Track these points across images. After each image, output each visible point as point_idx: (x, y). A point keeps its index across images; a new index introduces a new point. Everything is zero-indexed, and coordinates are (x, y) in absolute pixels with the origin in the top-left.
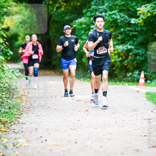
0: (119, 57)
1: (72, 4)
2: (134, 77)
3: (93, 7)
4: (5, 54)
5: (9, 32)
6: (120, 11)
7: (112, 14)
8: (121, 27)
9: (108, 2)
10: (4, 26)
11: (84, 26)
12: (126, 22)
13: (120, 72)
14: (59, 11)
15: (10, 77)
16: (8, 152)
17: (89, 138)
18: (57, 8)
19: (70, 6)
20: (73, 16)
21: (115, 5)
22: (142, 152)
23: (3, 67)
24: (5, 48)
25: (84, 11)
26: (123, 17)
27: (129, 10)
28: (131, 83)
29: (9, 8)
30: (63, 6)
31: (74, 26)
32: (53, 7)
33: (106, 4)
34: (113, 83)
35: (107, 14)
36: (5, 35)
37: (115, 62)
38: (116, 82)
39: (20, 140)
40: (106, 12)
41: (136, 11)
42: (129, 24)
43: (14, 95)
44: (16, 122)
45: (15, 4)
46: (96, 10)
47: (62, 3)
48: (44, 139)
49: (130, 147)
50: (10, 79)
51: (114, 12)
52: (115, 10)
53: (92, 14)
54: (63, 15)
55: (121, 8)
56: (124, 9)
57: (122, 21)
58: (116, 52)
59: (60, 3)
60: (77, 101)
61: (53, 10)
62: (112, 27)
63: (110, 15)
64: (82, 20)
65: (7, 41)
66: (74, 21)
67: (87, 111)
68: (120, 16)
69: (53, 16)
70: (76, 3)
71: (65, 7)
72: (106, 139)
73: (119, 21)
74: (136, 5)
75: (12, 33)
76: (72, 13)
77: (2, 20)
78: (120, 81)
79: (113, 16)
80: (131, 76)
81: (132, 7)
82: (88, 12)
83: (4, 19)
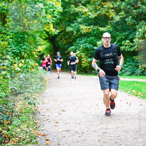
0: (89, 64)
1: (68, 41)
2: (96, 73)
3: (77, 42)
4: (39, 63)
5: (41, 53)
6: (89, 43)
7: (86, 45)
8: (90, 51)
9: (84, 39)
10: (38, 50)
11: (73, 50)
12: (92, 48)
13: (89, 70)
14: (63, 43)
15: (41, 72)
16: (40, 106)
17: (76, 100)
18: (62, 42)
19: (67, 41)
20: (69, 46)
21: (87, 41)
22: (99, 106)
23: (38, 68)
24: (39, 60)
25: (74, 44)
26: (91, 46)
27: (93, 43)
28: (94, 75)
29: (40, 42)
30: (64, 42)
31: (69, 50)
32: (60, 42)
33: (83, 41)
34: (86, 75)
35: (84, 45)
36: (39, 54)
37: (87, 66)
38: (87, 74)
39: (45, 101)
40: (83, 44)
41: (96, 44)
42: (93, 49)
43: (42, 80)
44: (44, 93)
45: (43, 40)
46: (79, 43)
47: (64, 40)
48: (56, 100)
49: (93, 104)
50: (41, 73)
51: (86, 44)
52: (87, 43)
53: (77, 45)
54: (64, 45)
55: (90, 42)
56: (91, 42)
57: (90, 48)
58: (88, 62)
59: (63, 40)
60: (71, 83)
61: (60, 43)
62: (86, 51)
63: (85, 45)
64: (73, 47)
65: (40, 57)
66: (69, 48)
67: (75, 87)
68: (90, 46)
69: (60, 46)
70: (70, 40)
71: (65, 42)
72: (83, 100)
73: (89, 48)
74: (96, 41)
75: (42, 53)
76: (68, 44)
77: (37, 48)
78: (89, 74)
79: (86, 46)
80: (94, 72)
81: (95, 42)
82: (75, 44)
83: (38, 47)
